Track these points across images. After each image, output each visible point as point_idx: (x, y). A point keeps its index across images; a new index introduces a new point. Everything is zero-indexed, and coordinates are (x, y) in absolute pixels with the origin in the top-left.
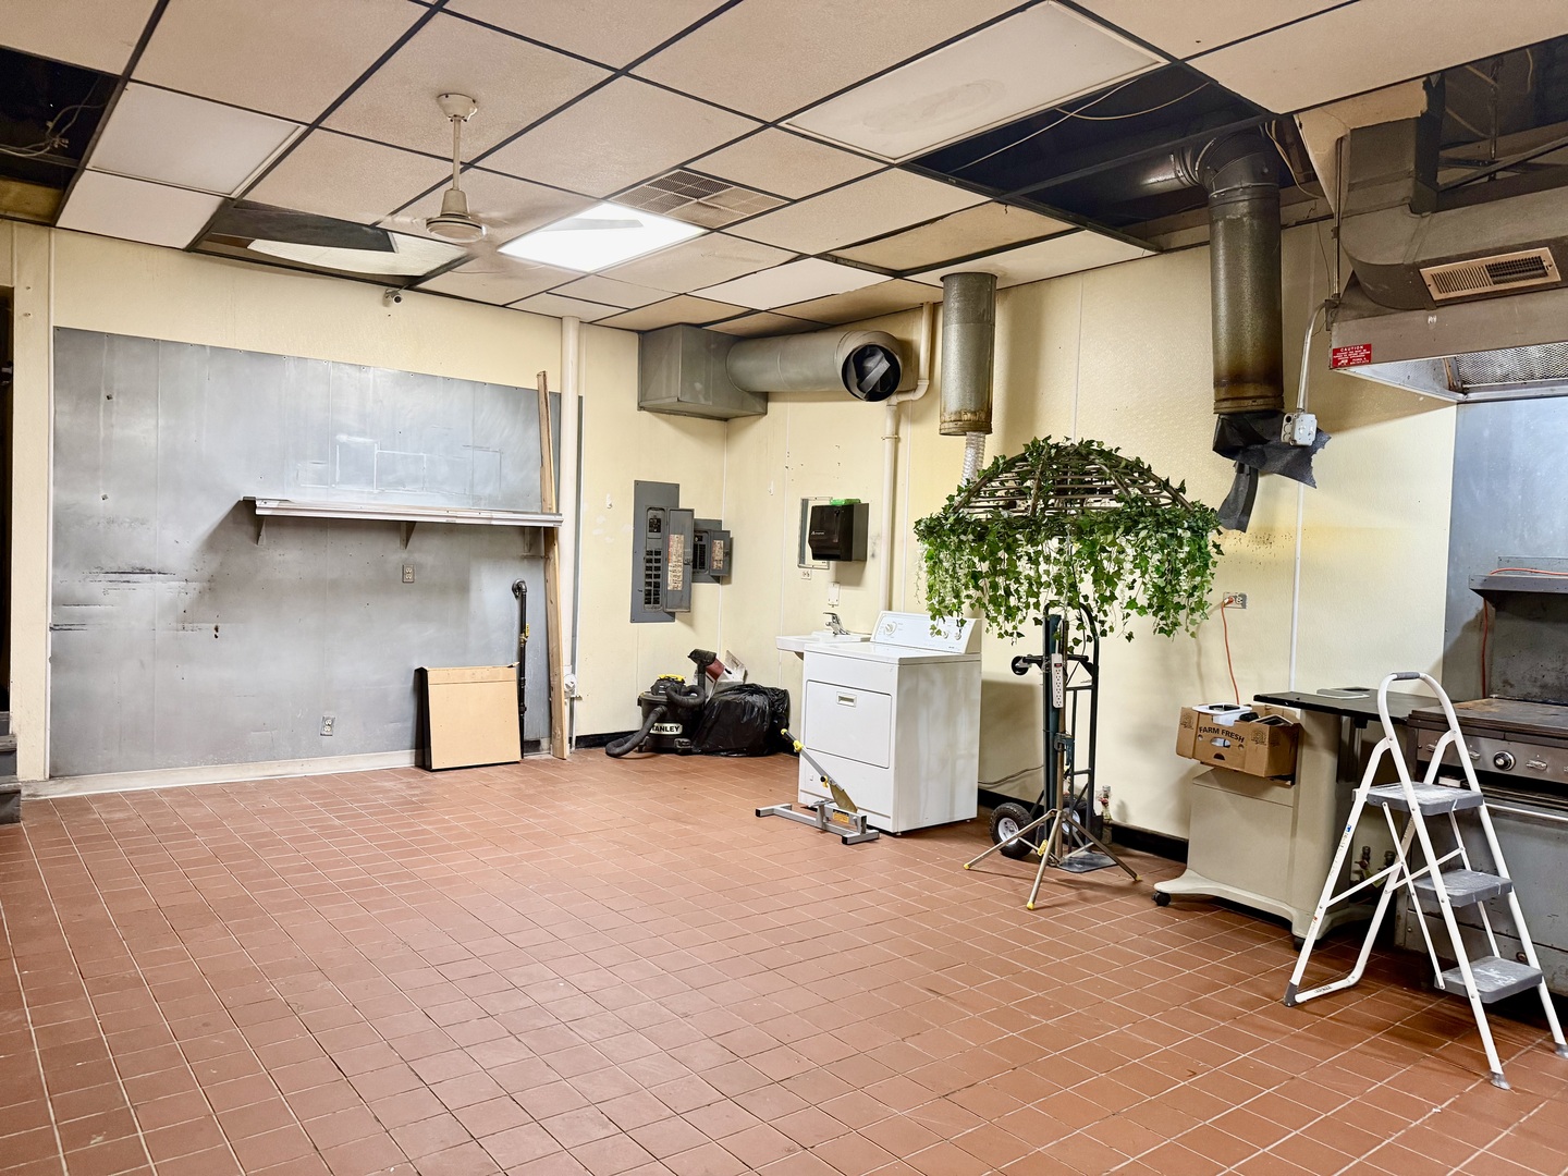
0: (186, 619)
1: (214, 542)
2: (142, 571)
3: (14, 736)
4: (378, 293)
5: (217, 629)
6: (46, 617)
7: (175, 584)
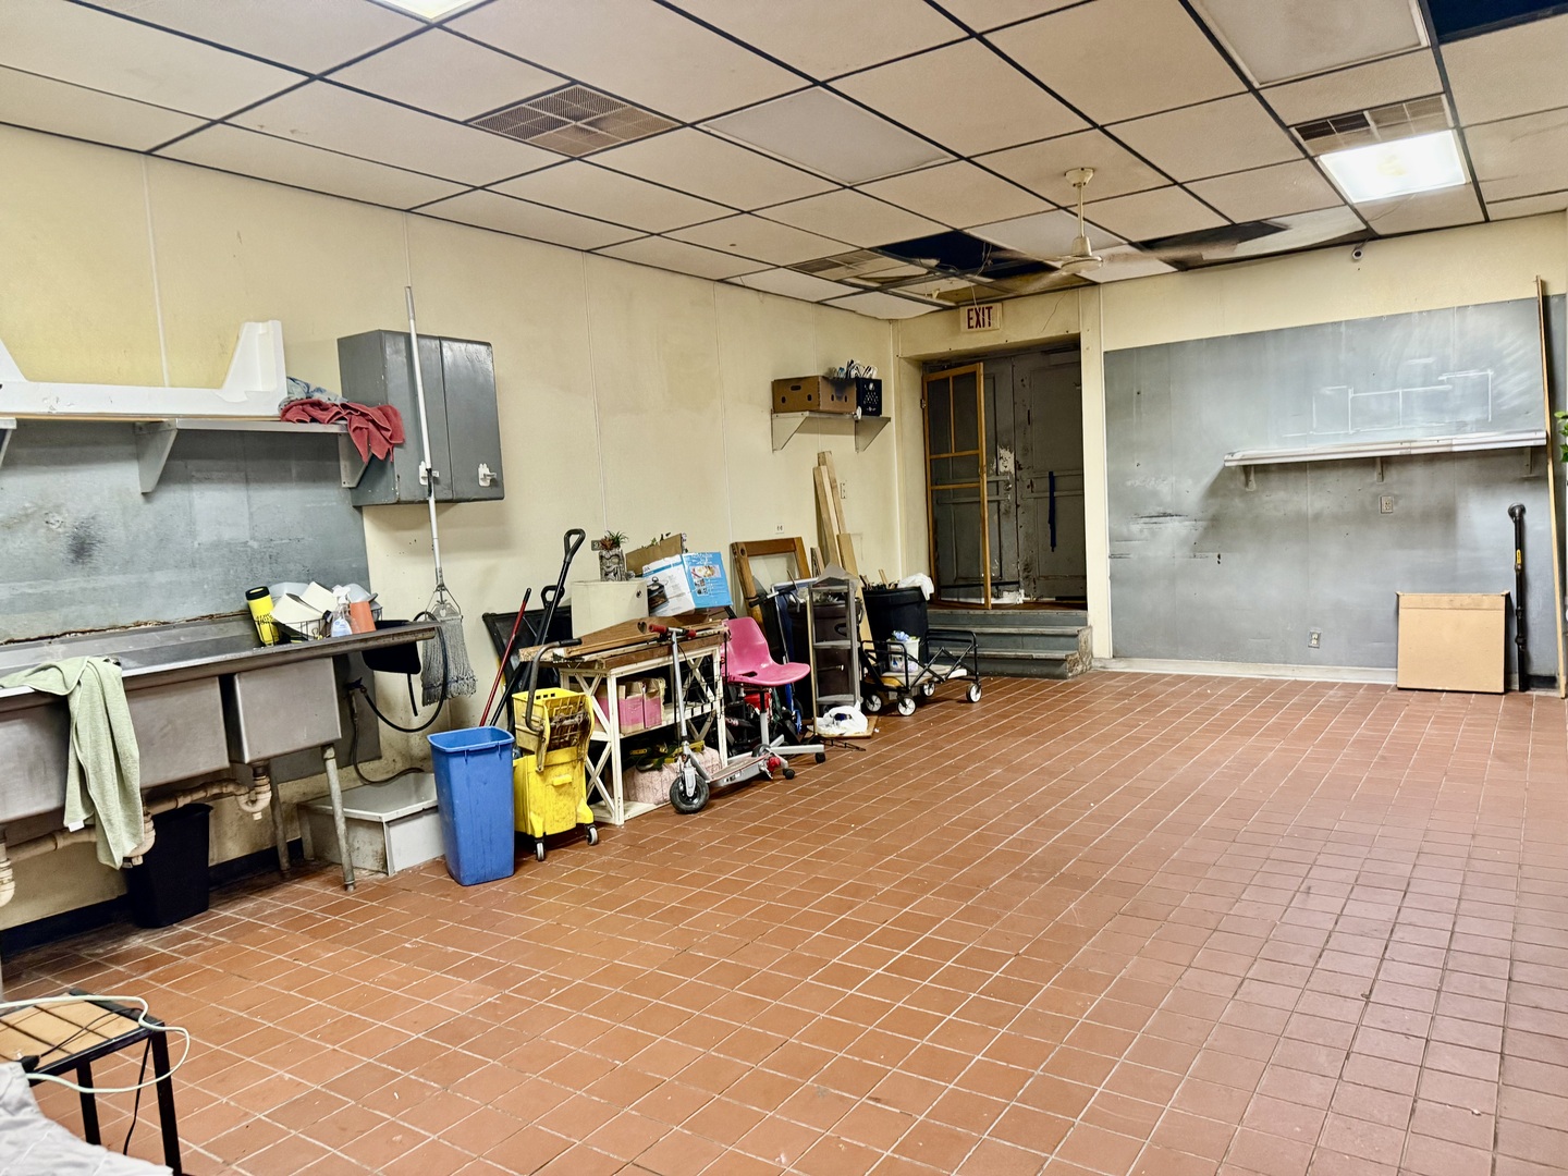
0: (1197, 548)
1: (1215, 490)
2: (1165, 515)
3: (1091, 627)
4: (1349, 250)
5: (1219, 557)
6: (1105, 550)
7: (1187, 523)
